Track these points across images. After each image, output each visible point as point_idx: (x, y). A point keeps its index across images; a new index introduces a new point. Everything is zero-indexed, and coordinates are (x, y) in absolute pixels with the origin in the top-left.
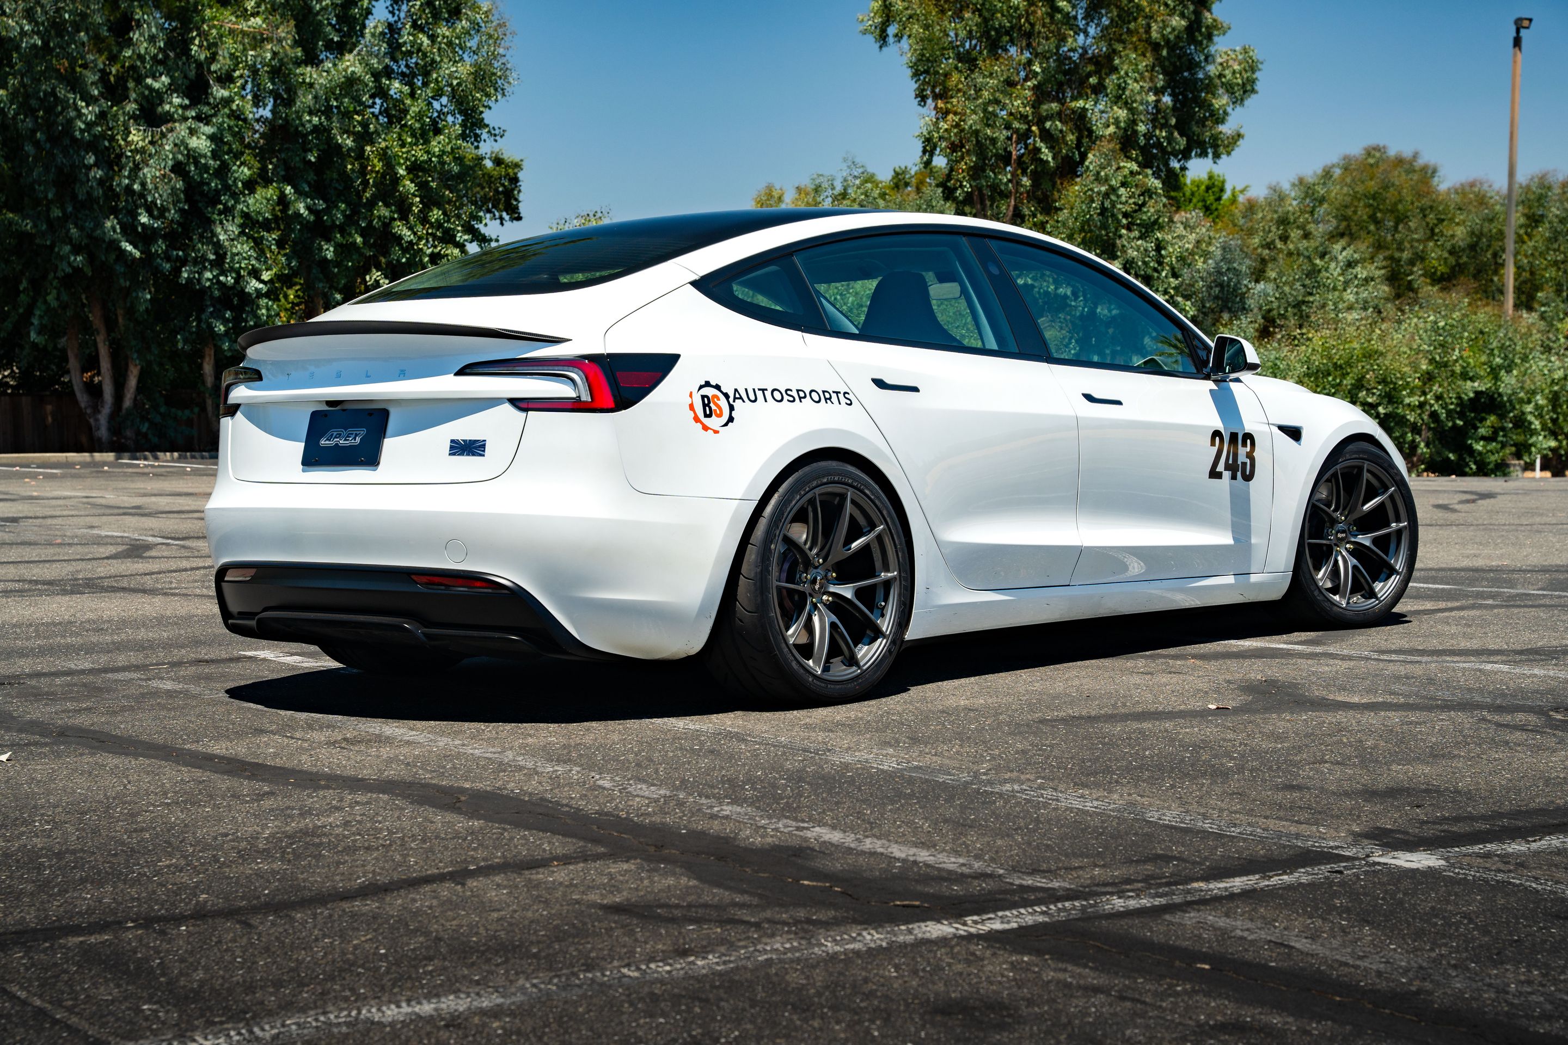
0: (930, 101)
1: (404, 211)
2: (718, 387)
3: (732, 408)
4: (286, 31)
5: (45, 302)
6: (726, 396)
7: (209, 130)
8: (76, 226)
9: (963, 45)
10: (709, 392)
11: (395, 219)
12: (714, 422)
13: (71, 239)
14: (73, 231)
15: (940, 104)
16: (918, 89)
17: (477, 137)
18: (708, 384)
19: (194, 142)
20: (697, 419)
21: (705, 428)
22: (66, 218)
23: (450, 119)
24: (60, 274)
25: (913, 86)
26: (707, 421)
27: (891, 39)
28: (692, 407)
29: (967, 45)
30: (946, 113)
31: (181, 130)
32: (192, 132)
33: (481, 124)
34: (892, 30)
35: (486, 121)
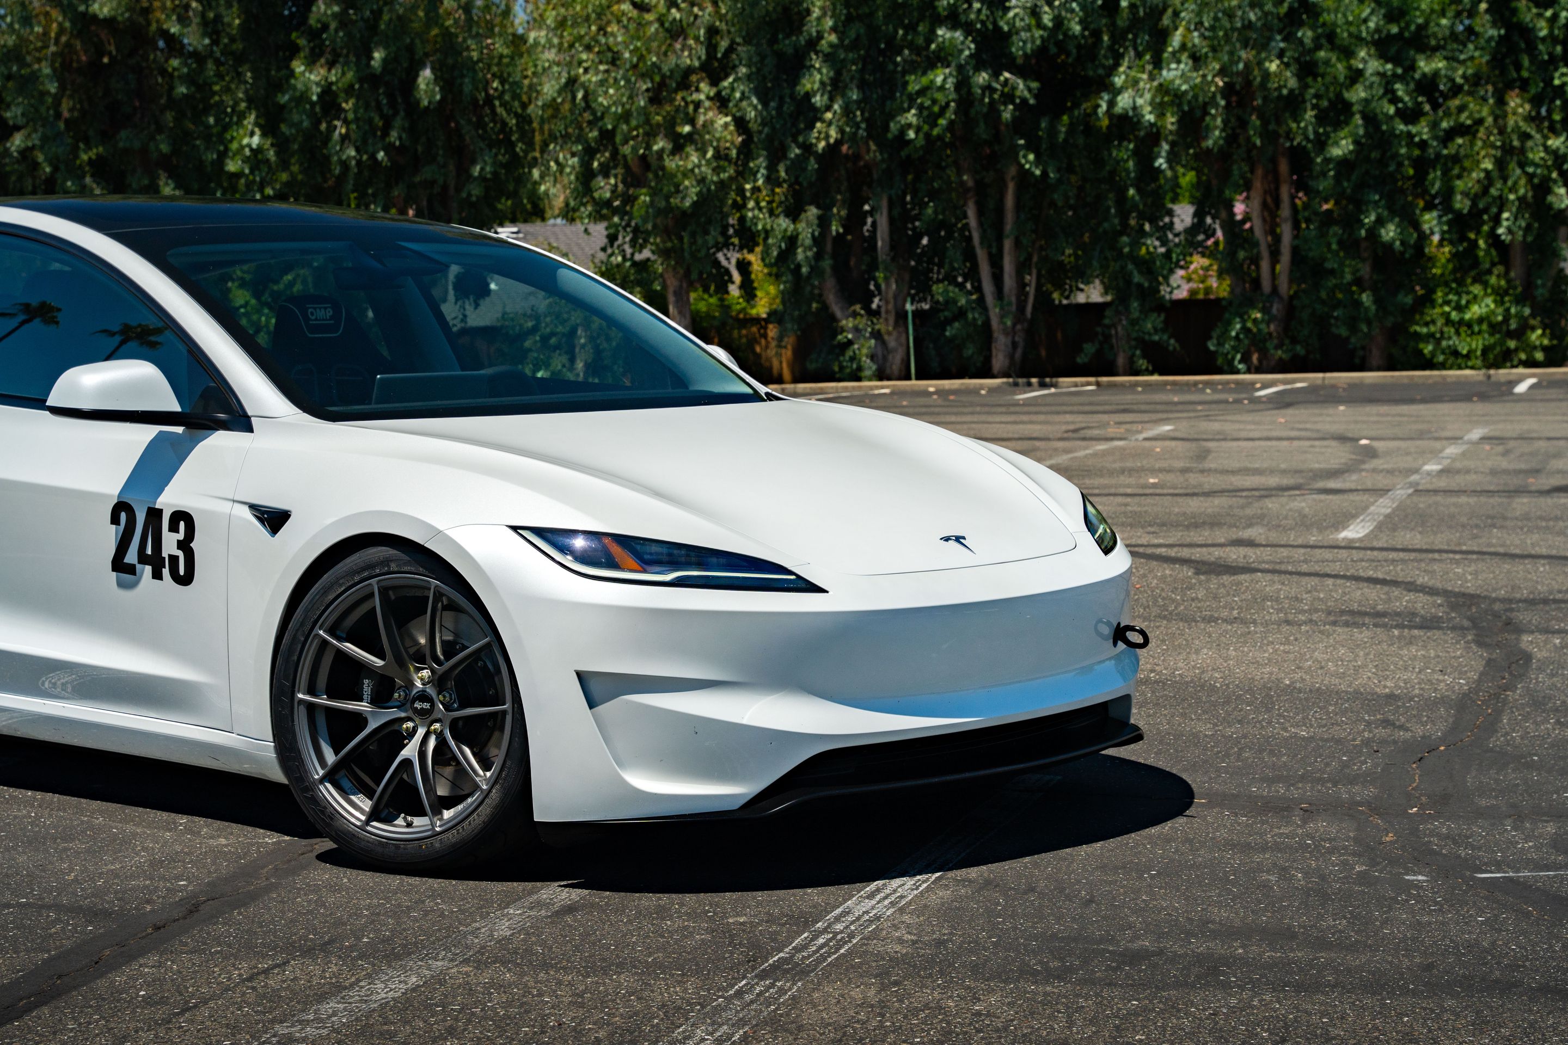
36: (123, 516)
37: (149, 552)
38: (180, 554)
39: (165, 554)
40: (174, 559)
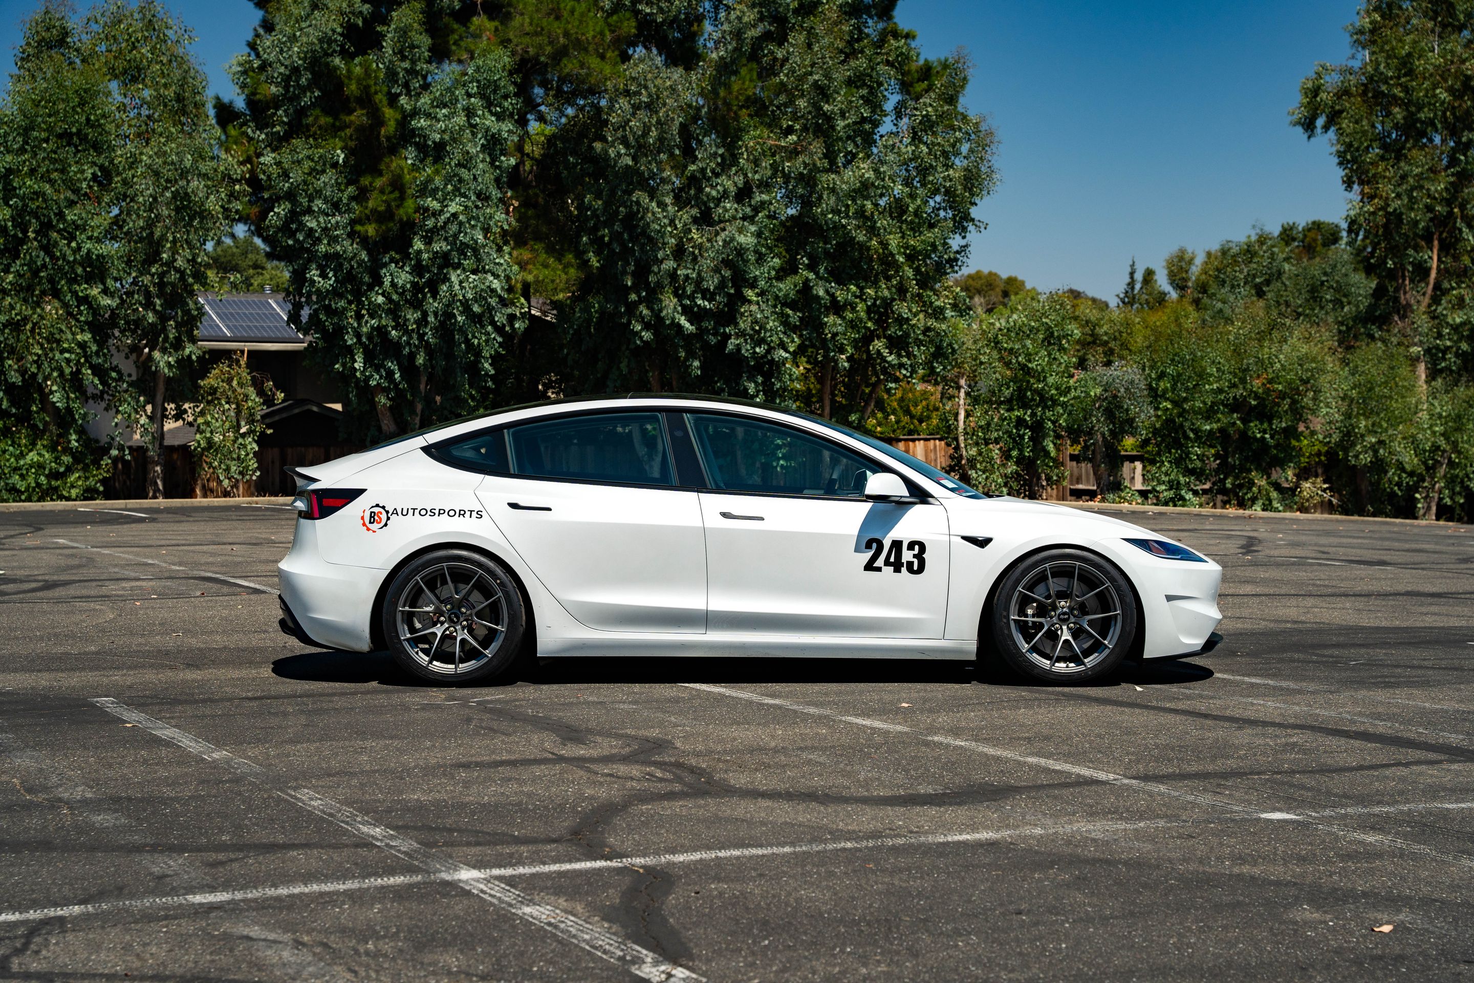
0: (1356, 187)
1: (902, 291)
2: (383, 507)
3: (388, 519)
4: (817, 147)
5: (619, 368)
6: (387, 512)
7: (753, 228)
8: (648, 308)
9: (1389, 135)
10: (376, 510)
11: (895, 300)
12: (374, 526)
13: (643, 318)
14: (645, 312)
15: (1367, 190)
16: (1346, 175)
17: (965, 229)
18: (377, 505)
19: (742, 239)
20: (364, 524)
21: (368, 529)
22: (640, 301)
23: (942, 213)
24: (632, 346)
25: (1340, 173)
26: (370, 526)
27: (1319, 130)
28: (363, 518)
29: (1394, 136)
30: (1372, 197)
31: (731, 229)
32: (740, 231)
33: (967, 217)
34: (1320, 122)
35: (973, 216)
36: (874, 545)
37: (892, 559)
38: (916, 561)
39: (904, 560)
40: (910, 564)
